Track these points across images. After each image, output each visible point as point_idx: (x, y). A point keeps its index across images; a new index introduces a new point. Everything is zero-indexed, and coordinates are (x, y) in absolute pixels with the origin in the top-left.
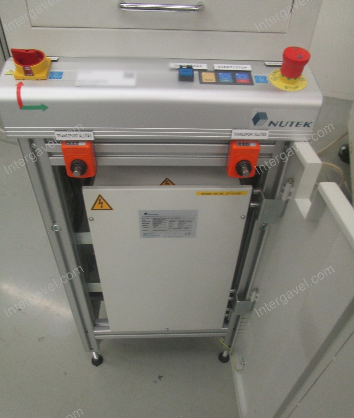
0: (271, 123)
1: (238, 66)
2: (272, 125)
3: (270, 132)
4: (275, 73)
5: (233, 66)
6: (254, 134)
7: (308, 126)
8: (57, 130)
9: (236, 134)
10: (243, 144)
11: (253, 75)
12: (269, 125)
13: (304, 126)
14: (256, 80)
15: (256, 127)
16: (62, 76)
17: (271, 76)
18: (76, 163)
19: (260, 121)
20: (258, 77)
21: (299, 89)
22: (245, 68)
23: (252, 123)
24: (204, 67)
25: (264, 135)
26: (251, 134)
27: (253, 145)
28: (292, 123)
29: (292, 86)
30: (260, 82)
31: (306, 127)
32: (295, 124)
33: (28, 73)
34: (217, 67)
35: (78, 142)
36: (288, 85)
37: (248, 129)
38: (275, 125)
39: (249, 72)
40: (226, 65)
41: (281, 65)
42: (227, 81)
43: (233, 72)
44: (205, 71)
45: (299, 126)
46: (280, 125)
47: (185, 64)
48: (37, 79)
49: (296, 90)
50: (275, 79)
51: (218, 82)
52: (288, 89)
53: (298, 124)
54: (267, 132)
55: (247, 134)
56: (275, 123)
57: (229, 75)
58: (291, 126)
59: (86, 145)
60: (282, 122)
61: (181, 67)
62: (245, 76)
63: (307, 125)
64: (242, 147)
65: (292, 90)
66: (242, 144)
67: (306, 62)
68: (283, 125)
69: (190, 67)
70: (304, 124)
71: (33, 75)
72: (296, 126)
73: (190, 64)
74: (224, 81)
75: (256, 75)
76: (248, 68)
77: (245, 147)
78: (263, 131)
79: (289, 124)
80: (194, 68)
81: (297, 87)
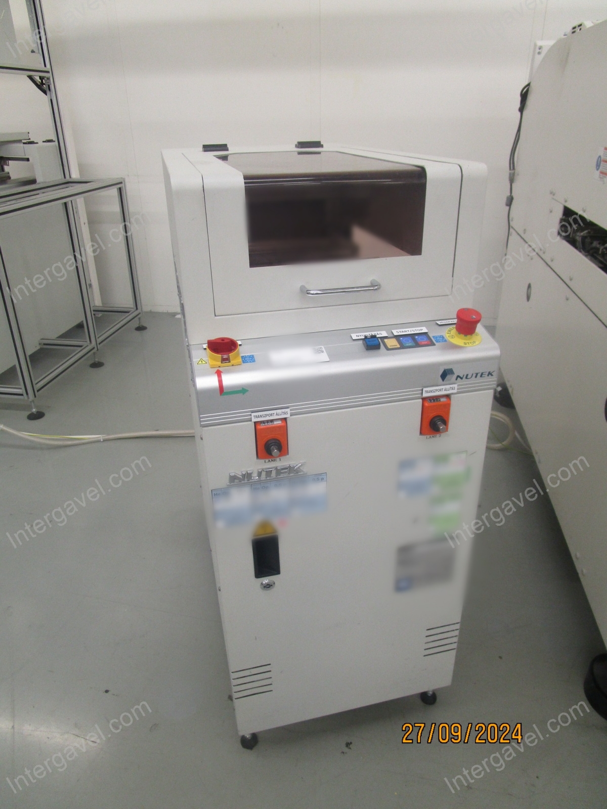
0: (458, 376)
1: (414, 329)
2: (459, 378)
3: (458, 386)
4: (450, 331)
5: (409, 329)
6: (444, 390)
7: (492, 375)
8: (253, 412)
9: (427, 392)
10: (434, 401)
11: (431, 335)
12: (456, 379)
13: (488, 375)
14: (435, 340)
15: (444, 382)
16: (254, 359)
17: (447, 335)
18: (271, 443)
19: (448, 377)
20: (436, 338)
21: (477, 343)
22: (421, 330)
23: (440, 379)
24: (384, 334)
25: (453, 389)
26: (440, 390)
27: (443, 400)
28: (477, 374)
29: (469, 341)
30: (440, 342)
31: (490, 375)
32: (479, 375)
33: (224, 360)
34: (396, 333)
35: (272, 421)
36: (466, 341)
37: (437, 386)
38: (462, 378)
39: (426, 333)
40: (404, 330)
41: (456, 322)
42: (410, 344)
43: (412, 336)
44: (386, 337)
45: (483, 376)
46: (466, 378)
47: (368, 334)
48: (233, 365)
49: (474, 344)
50: (453, 337)
51: (402, 347)
52: (467, 345)
53: (482, 374)
54: (455, 386)
55: (437, 390)
56: (462, 376)
57: (410, 339)
58: (476, 377)
59: (282, 422)
60: (467, 375)
61: (366, 337)
62: (424, 337)
63: (490, 374)
64: (433, 404)
65: (470, 345)
66: (432, 401)
67: (478, 321)
68: (469, 377)
69: (374, 337)
70: (487, 373)
71: (230, 362)
72: (481, 376)
73: (373, 333)
74: (407, 345)
75: (434, 335)
76: (424, 330)
77: (436, 403)
78: (451, 386)
79: (474, 375)
80: (378, 336)
81: (474, 342)
